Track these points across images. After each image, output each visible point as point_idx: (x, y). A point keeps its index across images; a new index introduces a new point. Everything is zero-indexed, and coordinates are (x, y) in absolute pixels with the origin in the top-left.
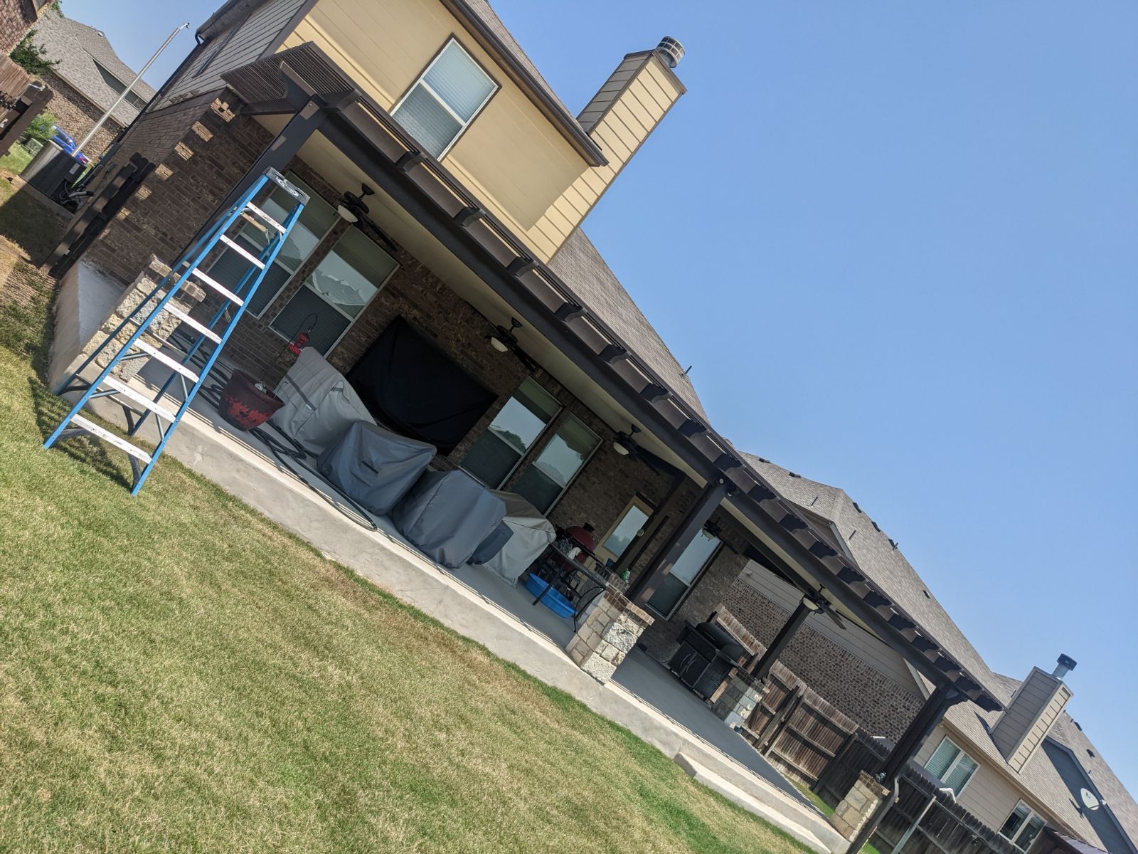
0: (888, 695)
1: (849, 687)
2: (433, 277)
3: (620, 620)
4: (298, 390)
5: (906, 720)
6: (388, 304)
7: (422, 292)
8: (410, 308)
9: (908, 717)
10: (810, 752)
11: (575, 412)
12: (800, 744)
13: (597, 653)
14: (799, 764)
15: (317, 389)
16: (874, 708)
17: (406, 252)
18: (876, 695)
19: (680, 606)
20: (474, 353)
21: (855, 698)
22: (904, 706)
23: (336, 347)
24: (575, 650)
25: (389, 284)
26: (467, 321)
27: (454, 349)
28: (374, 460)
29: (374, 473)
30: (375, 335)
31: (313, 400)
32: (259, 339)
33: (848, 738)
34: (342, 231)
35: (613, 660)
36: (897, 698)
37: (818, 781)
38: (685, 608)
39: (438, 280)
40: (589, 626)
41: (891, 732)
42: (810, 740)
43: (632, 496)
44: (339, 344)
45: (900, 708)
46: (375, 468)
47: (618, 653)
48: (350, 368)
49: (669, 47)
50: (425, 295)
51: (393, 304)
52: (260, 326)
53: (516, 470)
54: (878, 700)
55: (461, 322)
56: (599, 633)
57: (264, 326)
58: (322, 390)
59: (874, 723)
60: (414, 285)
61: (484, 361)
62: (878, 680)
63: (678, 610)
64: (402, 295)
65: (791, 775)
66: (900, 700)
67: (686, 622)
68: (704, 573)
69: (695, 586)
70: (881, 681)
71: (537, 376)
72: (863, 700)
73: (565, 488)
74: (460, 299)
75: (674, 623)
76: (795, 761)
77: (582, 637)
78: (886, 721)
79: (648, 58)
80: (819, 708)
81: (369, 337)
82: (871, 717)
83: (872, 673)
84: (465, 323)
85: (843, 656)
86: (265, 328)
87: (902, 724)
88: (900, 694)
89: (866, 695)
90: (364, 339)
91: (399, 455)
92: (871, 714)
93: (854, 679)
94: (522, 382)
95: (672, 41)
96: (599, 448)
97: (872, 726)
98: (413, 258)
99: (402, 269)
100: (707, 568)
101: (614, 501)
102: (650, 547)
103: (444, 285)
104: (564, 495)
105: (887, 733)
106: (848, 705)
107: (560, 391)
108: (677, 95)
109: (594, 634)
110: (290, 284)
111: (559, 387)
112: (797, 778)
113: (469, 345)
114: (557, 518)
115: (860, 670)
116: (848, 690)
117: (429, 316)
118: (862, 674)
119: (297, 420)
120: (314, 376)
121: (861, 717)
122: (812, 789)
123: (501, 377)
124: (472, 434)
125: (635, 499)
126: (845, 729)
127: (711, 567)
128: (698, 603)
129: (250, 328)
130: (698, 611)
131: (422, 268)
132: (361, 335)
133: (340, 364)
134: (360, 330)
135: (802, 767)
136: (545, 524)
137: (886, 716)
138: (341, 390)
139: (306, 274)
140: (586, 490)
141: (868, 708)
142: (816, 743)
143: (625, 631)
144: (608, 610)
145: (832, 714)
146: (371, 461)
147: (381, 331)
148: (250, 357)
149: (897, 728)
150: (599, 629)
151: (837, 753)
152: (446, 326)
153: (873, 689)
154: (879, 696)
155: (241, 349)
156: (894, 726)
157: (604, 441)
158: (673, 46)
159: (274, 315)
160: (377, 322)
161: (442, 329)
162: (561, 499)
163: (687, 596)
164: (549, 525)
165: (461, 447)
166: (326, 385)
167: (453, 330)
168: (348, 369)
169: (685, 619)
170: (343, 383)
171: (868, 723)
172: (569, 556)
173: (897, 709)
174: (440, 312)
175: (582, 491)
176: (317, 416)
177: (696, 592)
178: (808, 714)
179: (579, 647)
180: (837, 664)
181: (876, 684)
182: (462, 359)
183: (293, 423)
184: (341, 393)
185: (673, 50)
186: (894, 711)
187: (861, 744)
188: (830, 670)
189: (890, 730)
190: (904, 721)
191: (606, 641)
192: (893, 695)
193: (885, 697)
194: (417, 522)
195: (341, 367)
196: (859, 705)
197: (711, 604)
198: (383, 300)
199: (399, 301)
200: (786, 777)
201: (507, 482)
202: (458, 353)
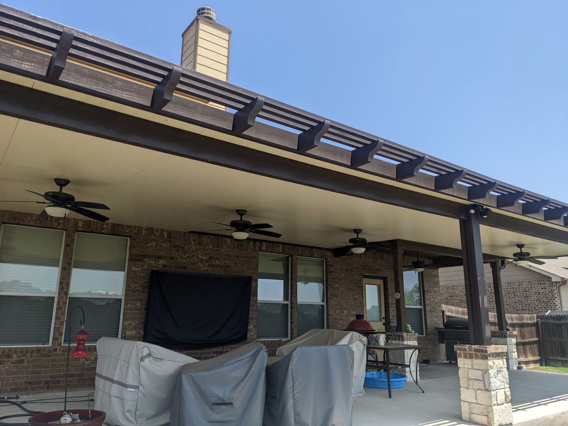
0: (529, 289)
1: (506, 299)
2: (157, 231)
3: (491, 366)
4: (112, 381)
5: (549, 294)
6: (139, 269)
7: (157, 245)
8: (155, 261)
9: (549, 292)
10: (528, 347)
11: (300, 254)
12: (521, 346)
13: (494, 405)
14: (528, 358)
15: (128, 370)
16: (528, 300)
17: (128, 226)
18: (523, 293)
19: (426, 322)
20: (217, 261)
21: (515, 303)
22: (542, 289)
23: (123, 324)
24: (473, 416)
25: (131, 255)
26: (199, 244)
27: (203, 268)
28: (221, 396)
29: (229, 406)
30: (146, 295)
31: (130, 381)
32: (61, 359)
33: (536, 325)
34: (73, 241)
35: (506, 400)
36: (535, 287)
37: (541, 358)
38: (429, 322)
39: (162, 231)
40: (468, 388)
41: (547, 306)
42: (524, 341)
43: (362, 280)
44: (123, 320)
45: (541, 291)
46: (227, 402)
47: (505, 392)
48: (143, 331)
49: (204, 13)
50: (160, 246)
51: (142, 266)
52: (55, 350)
53: (291, 315)
54: (526, 295)
55: (195, 247)
56: (483, 388)
57: (58, 348)
58: (132, 367)
59: (535, 308)
60: (148, 245)
61: (226, 262)
62: (518, 285)
63: (426, 325)
64: (145, 256)
65: (529, 366)
66: (537, 287)
67: (436, 328)
68: (424, 294)
69: (425, 305)
70: (520, 285)
71: (264, 248)
72: (519, 301)
73: (324, 304)
74: (185, 233)
75: (430, 334)
76: (526, 358)
77: (470, 401)
78: (539, 302)
79: (197, 22)
80: (516, 321)
81: (141, 300)
82: (530, 306)
83: (512, 285)
84: (199, 246)
85: (490, 287)
86: (60, 349)
87: (548, 298)
88: (535, 284)
89: (518, 297)
90: (138, 304)
91: (239, 373)
92: (529, 304)
93: (506, 294)
94: (258, 258)
95: (204, 9)
96: (326, 266)
97: (535, 310)
98: (135, 227)
99: (133, 239)
100: (424, 291)
101: (355, 290)
102: (390, 302)
103: (168, 231)
104: (327, 309)
105: (545, 308)
106: (514, 308)
107: (283, 247)
108: (228, 35)
109: (478, 392)
110: (58, 304)
111: (281, 246)
112: (532, 366)
113: (210, 258)
114: (334, 325)
115: (504, 287)
116: (507, 301)
117: (173, 258)
118: (507, 288)
119: (129, 408)
120: (118, 359)
121: (526, 310)
122: (541, 365)
123: (243, 264)
124: (252, 314)
125: (365, 280)
126: (532, 322)
127: (425, 288)
128: (433, 313)
129: (48, 356)
130: (436, 317)
131: (146, 230)
132: (135, 303)
133: (134, 333)
134: (132, 300)
135: (531, 358)
136: (354, 336)
137: (537, 300)
138: (149, 355)
139: (65, 289)
140: (337, 296)
141: (525, 302)
142: (527, 340)
143: (497, 371)
144: (472, 366)
145: (522, 319)
146: (220, 398)
147: (147, 290)
148: (62, 377)
149: (548, 302)
150: (480, 385)
151: (538, 336)
152: (188, 257)
153: (519, 292)
154: (525, 293)
155: (51, 377)
156: (546, 302)
157: (326, 259)
158: (206, 11)
159: (61, 334)
160: (140, 286)
161: (186, 260)
162: (327, 312)
163: (425, 314)
164: (356, 334)
165: (250, 327)
166: (133, 360)
167: (194, 256)
168: (142, 332)
169: (434, 328)
170: (146, 348)
171: (532, 310)
172: (381, 345)
173: (540, 292)
174: (178, 251)
175: (335, 298)
176: (144, 392)
177: (428, 308)
178: (514, 328)
179: (474, 411)
180: (491, 293)
181: (519, 288)
182: (212, 271)
183: (127, 414)
184: (151, 358)
185: (208, 13)
186: (539, 294)
187: (545, 323)
188: (490, 298)
189: (545, 305)
190: (548, 295)
191: (493, 391)
192: (531, 287)
193: (529, 291)
194: (295, 419)
195: (136, 334)
196: (519, 304)
197: (438, 308)
198: (134, 268)
199: (145, 261)
200: (528, 369)
201: (291, 327)
202: (207, 268)
